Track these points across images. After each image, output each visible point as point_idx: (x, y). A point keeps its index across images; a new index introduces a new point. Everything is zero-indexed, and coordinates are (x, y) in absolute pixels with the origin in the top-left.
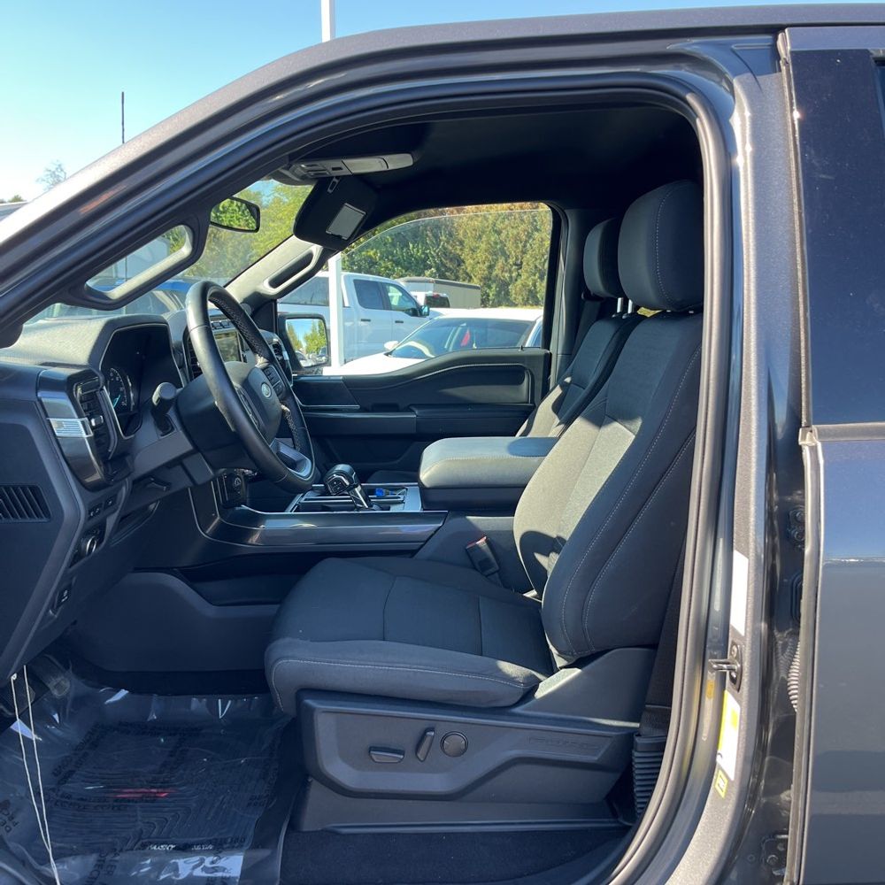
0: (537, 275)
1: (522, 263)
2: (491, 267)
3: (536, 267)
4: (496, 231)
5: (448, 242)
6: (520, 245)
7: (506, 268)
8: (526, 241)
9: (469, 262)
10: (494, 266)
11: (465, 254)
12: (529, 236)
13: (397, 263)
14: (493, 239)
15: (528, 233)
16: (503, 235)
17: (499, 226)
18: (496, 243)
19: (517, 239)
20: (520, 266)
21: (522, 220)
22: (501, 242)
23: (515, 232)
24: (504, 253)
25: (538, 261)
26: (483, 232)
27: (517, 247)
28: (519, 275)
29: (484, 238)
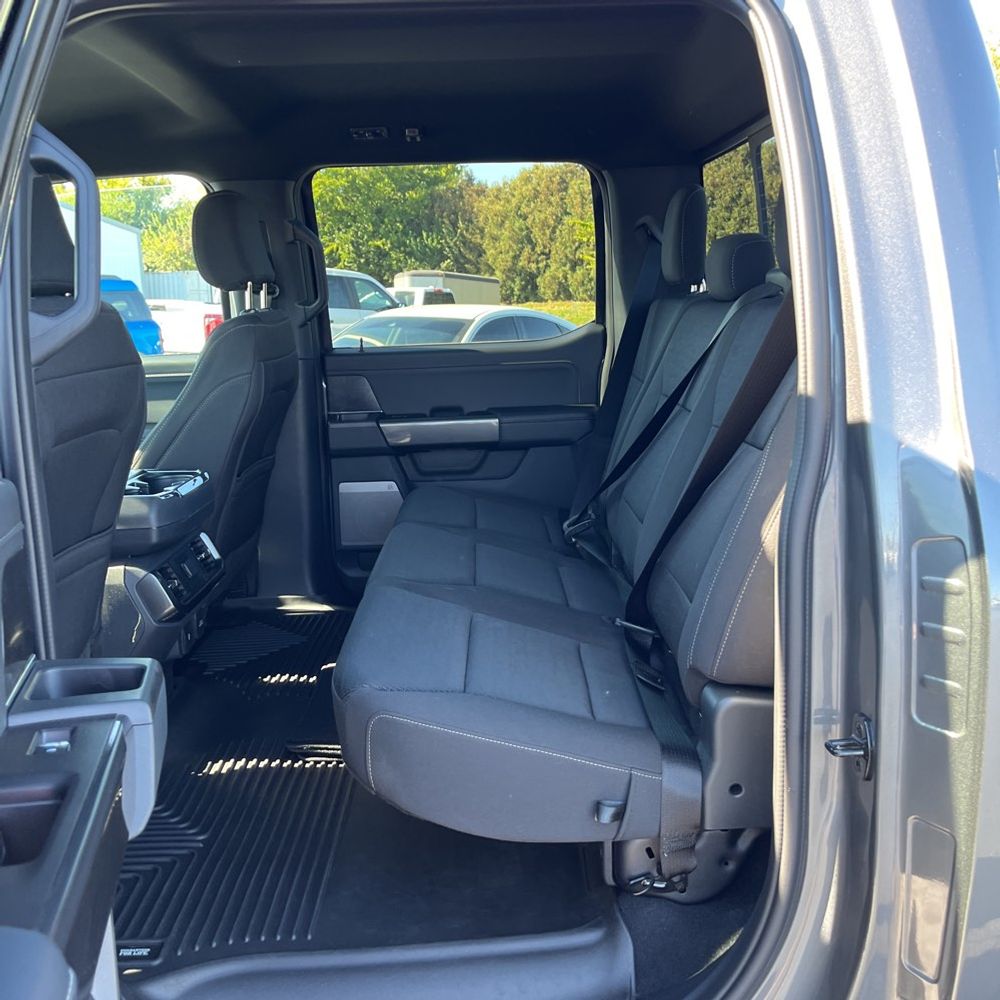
0: (568, 265)
1: (550, 251)
2: (516, 258)
3: (567, 257)
4: (521, 216)
5: (467, 230)
6: (548, 232)
7: (534, 258)
8: (555, 228)
9: (490, 252)
10: (519, 256)
11: (486, 244)
12: (559, 221)
13: (410, 254)
14: (517, 224)
15: (557, 216)
16: (529, 221)
17: (524, 210)
18: (521, 230)
19: (544, 224)
20: (548, 256)
21: (550, 203)
22: (527, 228)
23: (542, 216)
24: (530, 241)
25: (569, 249)
26: (506, 217)
27: (544, 234)
28: (547, 266)
29: (507, 224)
